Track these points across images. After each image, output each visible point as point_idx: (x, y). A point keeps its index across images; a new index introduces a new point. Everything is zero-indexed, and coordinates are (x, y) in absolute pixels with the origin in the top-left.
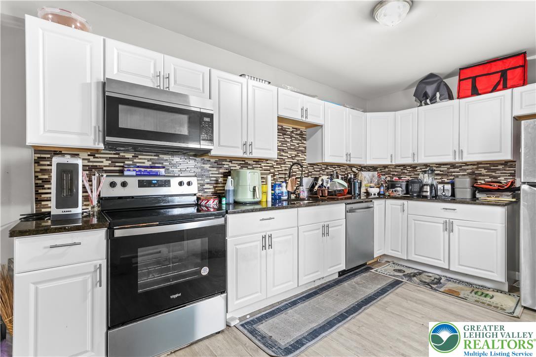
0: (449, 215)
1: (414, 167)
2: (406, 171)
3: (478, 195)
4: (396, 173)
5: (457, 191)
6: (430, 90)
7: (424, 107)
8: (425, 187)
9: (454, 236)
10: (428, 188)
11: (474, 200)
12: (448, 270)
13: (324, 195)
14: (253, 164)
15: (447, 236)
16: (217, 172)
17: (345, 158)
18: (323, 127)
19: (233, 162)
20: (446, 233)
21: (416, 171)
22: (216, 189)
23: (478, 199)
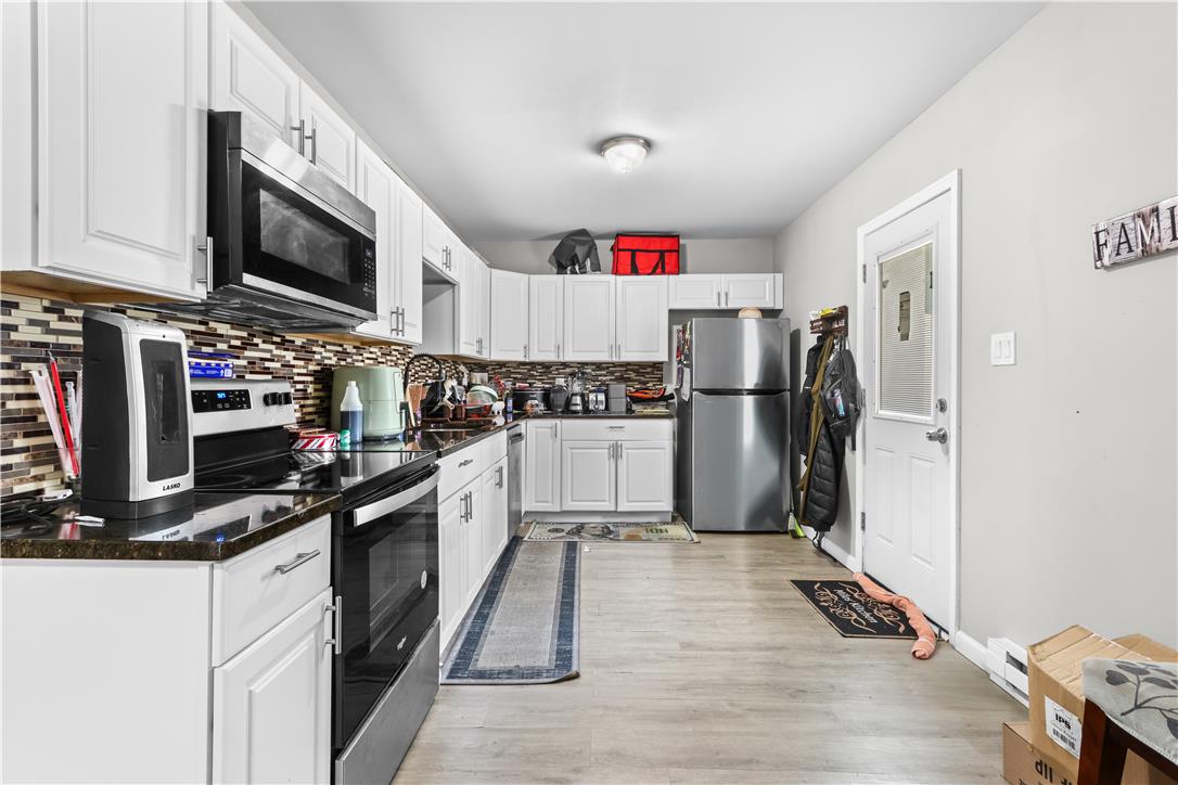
0: (616, 435)
1: (546, 367)
2: (535, 373)
3: (634, 407)
4: (519, 376)
5: (612, 402)
6: (580, 251)
7: (569, 277)
8: (574, 398)
9: (622, 464)
10: (578, 400)
11: (630, 414)
12: (615, 513)
13: (459, 417)
14: (353, 354)
15: (613, 465)
16: (304, 371)
17: (475, 348)
18: (456, 287)
19: (328, 347)
20: (612, 461)
21: (550, 373)
22: (305, 410)
23: (634, 412)
